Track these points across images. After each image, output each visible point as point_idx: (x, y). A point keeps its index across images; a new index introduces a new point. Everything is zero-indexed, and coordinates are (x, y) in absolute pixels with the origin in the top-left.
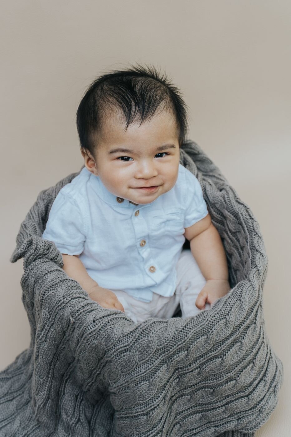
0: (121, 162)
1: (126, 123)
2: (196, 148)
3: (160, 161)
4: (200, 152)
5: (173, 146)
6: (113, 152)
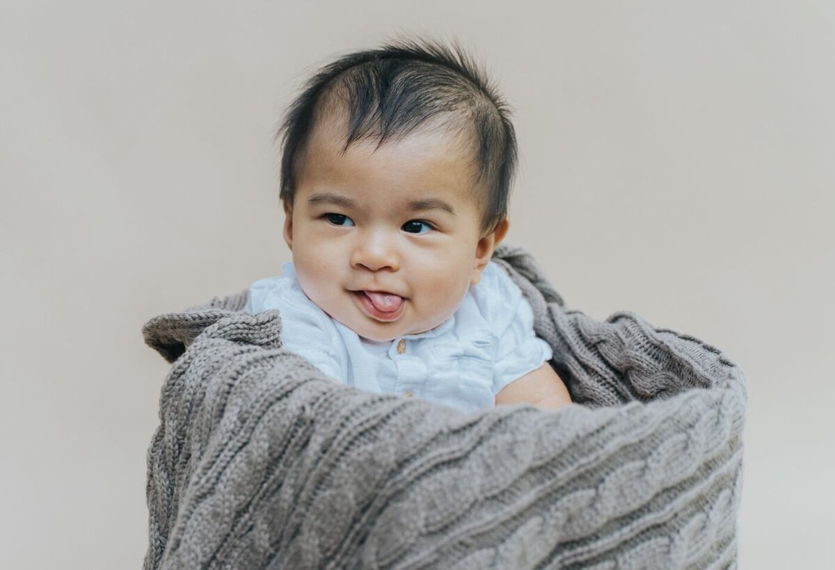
0: (327, 225)
1: (347, 138)
2: (533, 267)
3: (415, 241)
4: (540, 276)
5: (448, 209)
6: (315, 200)
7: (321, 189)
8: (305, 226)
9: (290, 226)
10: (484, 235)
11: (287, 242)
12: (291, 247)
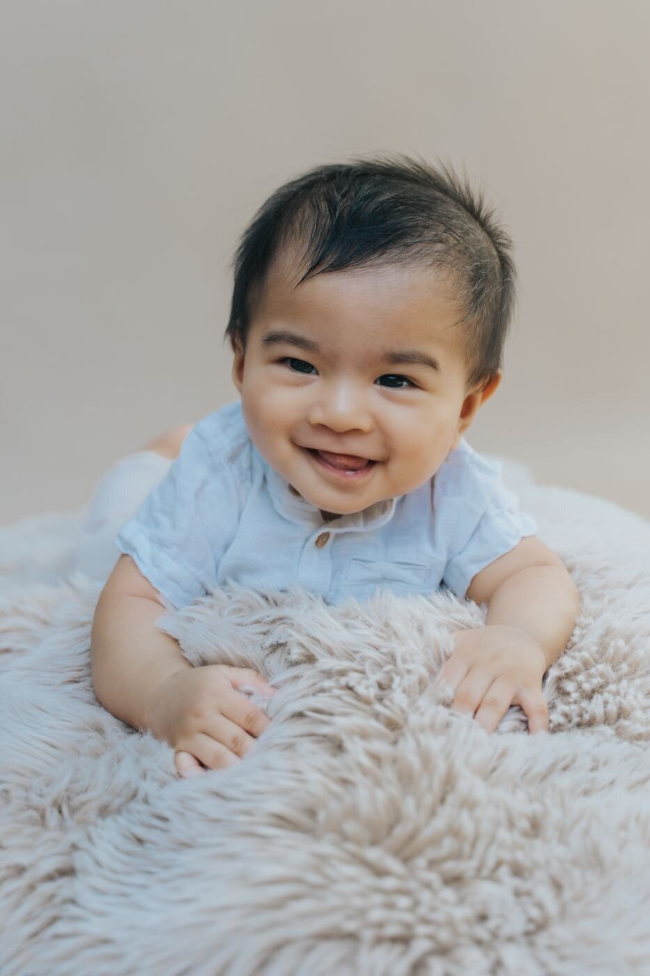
5: (432, 364)
6: (272, 339)
7: (278, 326)
8: (258, 370)
9: (240, 367)
10: (471, 392)
11: (237, 386)
12: (240, 390)
